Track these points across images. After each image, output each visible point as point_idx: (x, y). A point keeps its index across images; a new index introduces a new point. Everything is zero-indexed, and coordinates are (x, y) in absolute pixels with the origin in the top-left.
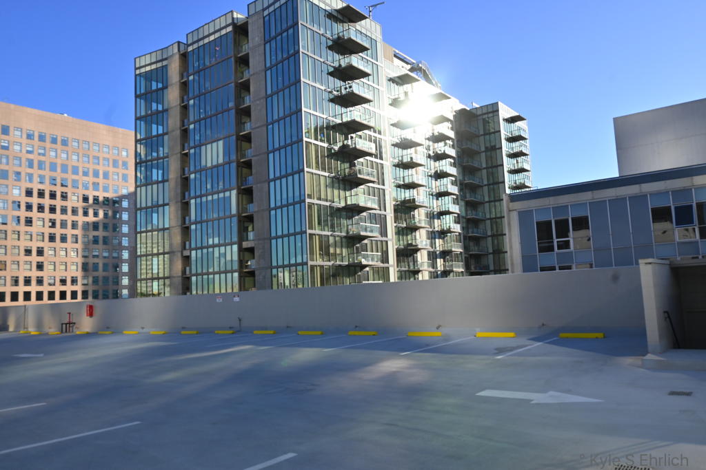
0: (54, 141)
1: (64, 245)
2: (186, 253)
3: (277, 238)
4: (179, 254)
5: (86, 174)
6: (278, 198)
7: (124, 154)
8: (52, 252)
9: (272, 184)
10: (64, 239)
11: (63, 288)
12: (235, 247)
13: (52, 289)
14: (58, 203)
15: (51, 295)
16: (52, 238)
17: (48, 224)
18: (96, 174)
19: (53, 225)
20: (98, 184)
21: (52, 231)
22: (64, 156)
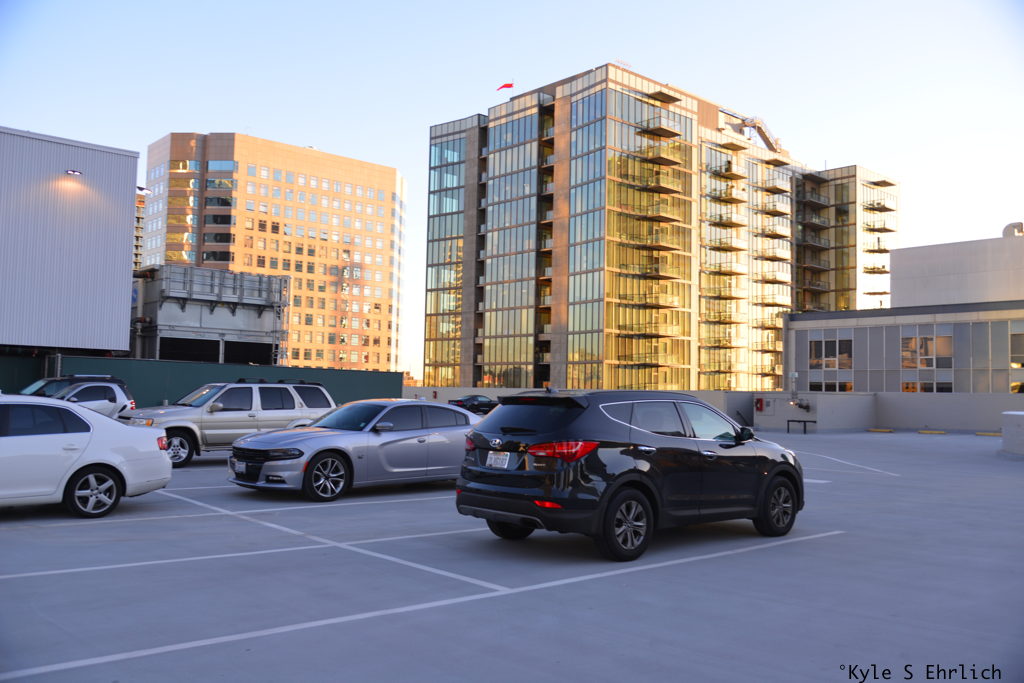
2: (479, 341)
3: (574, 333)
4: (472, 341)
6: (577, 294)
9: (572, 278)
10: (310, 303)
12: (531, 340)
14: (305, 258)
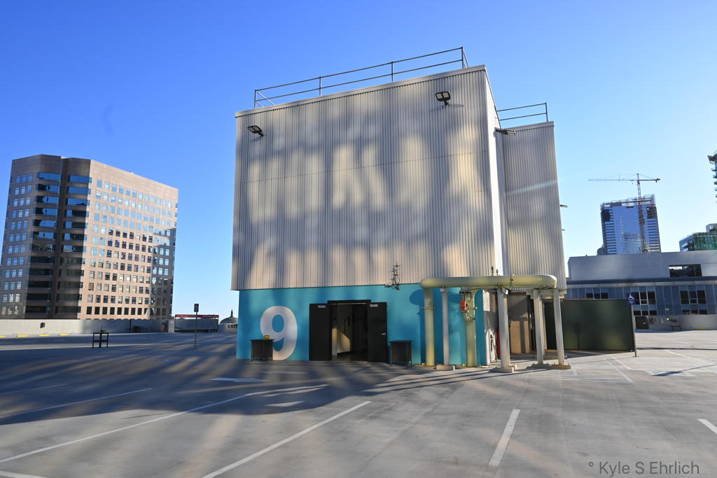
0: (128, 193)
1: (129, 273)
5: (145, 219)
7: (169, 205)
8: (122, 278)
10: (129, 268)
11: (127, 306)
13: (120, 306)
14: (128, 240)
15: (120, 310)
16: (123, 268)
17: (121, 256)
18: (152, 220)
19: (124, 258)
20: (153, 227)
21: (123, 261)
22: (133, 205)
